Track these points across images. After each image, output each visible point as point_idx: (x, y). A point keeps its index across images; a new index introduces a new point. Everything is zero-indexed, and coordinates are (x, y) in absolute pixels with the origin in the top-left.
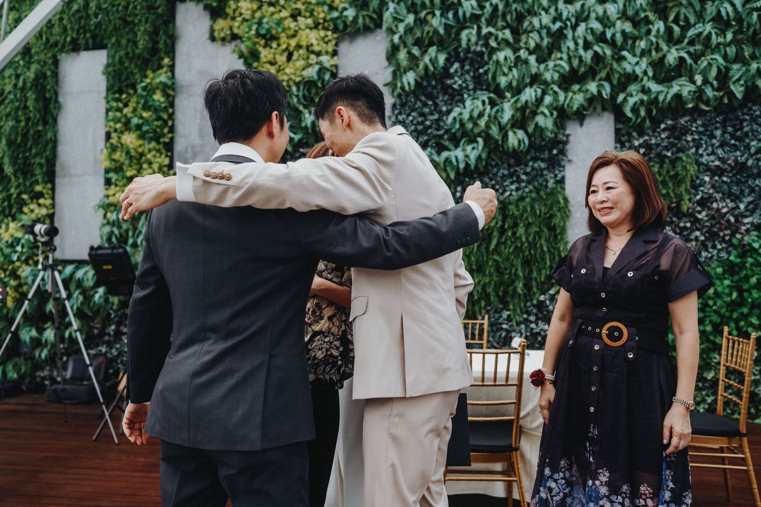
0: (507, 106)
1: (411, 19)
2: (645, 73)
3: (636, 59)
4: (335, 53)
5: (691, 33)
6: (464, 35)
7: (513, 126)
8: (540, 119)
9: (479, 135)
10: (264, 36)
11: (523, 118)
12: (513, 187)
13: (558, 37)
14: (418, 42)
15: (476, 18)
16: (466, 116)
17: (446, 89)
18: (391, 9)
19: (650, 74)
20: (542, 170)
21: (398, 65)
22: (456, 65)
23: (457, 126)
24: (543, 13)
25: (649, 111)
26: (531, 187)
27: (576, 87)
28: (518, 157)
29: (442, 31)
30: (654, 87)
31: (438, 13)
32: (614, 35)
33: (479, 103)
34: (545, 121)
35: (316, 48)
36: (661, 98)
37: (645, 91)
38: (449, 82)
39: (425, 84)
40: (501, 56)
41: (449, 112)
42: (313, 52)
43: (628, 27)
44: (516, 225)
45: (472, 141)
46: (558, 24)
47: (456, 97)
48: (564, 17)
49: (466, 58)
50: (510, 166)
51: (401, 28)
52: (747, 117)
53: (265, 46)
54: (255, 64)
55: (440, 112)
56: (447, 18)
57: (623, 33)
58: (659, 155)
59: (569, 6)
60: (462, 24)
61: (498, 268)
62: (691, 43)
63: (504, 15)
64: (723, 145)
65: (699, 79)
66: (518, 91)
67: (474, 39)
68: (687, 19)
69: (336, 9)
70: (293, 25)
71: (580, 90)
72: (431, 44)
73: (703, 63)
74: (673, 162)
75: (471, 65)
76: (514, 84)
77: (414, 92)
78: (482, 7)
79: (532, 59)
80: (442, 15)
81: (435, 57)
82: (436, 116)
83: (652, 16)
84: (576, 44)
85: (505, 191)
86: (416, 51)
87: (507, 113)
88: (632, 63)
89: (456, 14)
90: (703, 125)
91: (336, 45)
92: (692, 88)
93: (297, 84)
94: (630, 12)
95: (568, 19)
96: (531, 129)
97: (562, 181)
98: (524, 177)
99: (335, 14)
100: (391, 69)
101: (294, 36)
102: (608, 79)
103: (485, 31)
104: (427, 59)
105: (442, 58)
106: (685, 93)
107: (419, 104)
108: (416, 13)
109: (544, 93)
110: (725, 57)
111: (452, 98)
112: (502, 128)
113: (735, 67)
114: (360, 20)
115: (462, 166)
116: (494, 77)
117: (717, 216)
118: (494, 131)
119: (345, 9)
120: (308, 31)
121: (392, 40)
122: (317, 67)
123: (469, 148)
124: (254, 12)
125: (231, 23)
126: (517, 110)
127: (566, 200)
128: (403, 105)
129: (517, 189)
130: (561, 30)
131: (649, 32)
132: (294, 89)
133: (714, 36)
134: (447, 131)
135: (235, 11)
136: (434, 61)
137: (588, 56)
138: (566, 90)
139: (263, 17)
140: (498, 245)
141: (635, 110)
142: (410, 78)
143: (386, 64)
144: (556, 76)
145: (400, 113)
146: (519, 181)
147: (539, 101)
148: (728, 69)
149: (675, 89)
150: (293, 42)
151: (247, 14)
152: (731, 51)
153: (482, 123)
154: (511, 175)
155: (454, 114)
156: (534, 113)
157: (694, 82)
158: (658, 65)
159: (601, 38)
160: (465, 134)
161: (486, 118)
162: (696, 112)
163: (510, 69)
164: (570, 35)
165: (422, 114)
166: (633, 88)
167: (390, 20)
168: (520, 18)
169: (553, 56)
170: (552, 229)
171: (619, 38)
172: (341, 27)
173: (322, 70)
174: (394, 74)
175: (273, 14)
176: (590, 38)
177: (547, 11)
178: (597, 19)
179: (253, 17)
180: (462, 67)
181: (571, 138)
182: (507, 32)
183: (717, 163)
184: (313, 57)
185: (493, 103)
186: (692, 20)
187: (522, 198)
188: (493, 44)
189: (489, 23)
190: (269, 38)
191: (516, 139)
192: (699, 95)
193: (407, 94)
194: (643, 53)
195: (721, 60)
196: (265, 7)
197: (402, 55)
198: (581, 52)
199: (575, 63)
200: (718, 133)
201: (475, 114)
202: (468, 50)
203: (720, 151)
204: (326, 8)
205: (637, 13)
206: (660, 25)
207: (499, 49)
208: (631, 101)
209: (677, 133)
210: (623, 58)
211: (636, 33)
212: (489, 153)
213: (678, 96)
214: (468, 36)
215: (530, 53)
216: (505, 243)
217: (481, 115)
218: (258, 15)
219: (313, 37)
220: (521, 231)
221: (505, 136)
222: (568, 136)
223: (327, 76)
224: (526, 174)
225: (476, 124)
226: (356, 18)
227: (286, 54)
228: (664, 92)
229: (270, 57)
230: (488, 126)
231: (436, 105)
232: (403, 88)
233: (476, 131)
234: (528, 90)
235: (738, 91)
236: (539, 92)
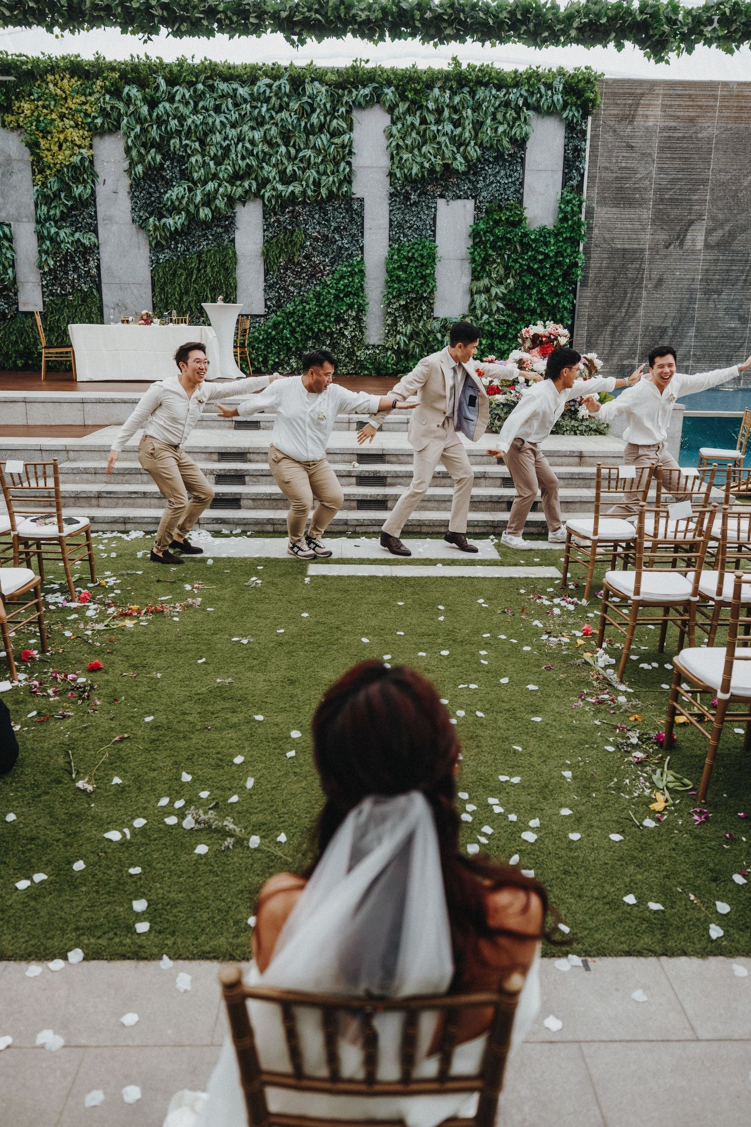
0: (198, 192)
1: (138, 129)
2: (275, 178)
3: (271, 169)
4: (91, 147)
5: (301, 155)
6: (172, 141)
7: (203, 205)
8: (217, 202)
9: (183, 210)
10: (42, 131)
11: (209, 200)
12: (205, 243)
13: (227, 149)
14: (144, 145)
15: (178, 133)
16: (174, 197)
17: (163, 178)
18: (125, 121)
19: (277, 179)
20: (221, 233)
21: (132, 159)
22: (168, 163)
23: (169, 203)
24: (218, 134)
25: (277, 201)
26: (215, 244)
27: (238, 183)
28: (205, 225)
29: (158, 140)
30: (280, 187)
31: (155, 127)
32: (257, 153)
33: (182, 189)
34: (220, 203)
35: (78, 143)
36: (283, 194)
37: (274, 189)
38: (164, 174)
39: (150, 173)
40: (193, 160)
41: (166, 192)
42: (76, 145)
43: (266, 148)
44: (206, 266)
45: (179, 213)
46: (227, 142)
47: (169, 185)
48: (230, 137)
49: (174, 158)
50: (203, 229)
51: (132, 134)
52: (331, 208)
53: (43, 137)
54: (38, 151)
55: (160, 192)
56: (161, 130)
57: (263, 151)
58: (285, 228)
59: (233, 130)
60: (170, 135)
61: (196, 293)
62: (301, 161)
63: (195, 133)
64: (319, 223)
65: (304, 183)
66: (205, 183)
67: (178, 147)
68: (299, 146)
69: (89, 116)
70: (61, 124)
71: (240, 185)
72: (152, 146)
73: (308, 173)
74: (292, 232)
75: (178, 162)
76: (203, 178)
77: (143, 178)
78: (182, 126)
79: (212, 163)
80: (157, 127)
81: (154, 156)
82: (158, 195)
83: (279, 140)
84: (237, 156)
85: (200, 246)
86: (142, 151)
87: (198, 198)
88: (269, 171)
89: (166, 128)
90: (310, 211)
91: (91, 140)
92: (301, 189)
93: (67, 167)
94: (268, 138)
95: (232, 139)
96: (213, 208)
97: (233, 241)
98: (210, 237)
99: (89, 120)
100: (128, 162)
101: (62, 132)
102: (256, 179)
103: (184, 143)
104: (149, 157)
105: (159, 158)
106: (296, 192)
107: (146, 186)
108: (142, 124)
109: (220, 185)
110: (318, 172)
111: (167, 183)
112: (196, 207)
113: (324, 178)
114: (106, 126)
115: (173, 229)
116: (191, 173)
117: (314, 266)
118: (192, 208)
119: (95, 118)
120: (71, 130)
121: (127, 142)
122: (80, 157)
123: (177, 218)
124: (33, 112)
125: (16, 117)
126: (205, 195)
127: (235, 253)
128: (137, 185)
129: (207, 244)
130: (229, 145)
131: (277, 152)
132: (65, 170)
133: (312, 158)
134: (165, 205)
135: (19, 108)
136: (154, 159)
137: (242, 164)
138: (232, 184)
139: (39, 116)
140: (196, 279)
141: (270, 200)
142: (140, 169)
143: (125, 156)
144: (226, 176)
145: (135, 191)
146: (208, 239)
147: (216, 191)
148: (320, 180)
149: (291, 188)
150: (62, 136)
151: (28, 113)
152: (322, 168)
153: (184, 202)
154: (204, 236)
155: (167, 195)
156: (215, 198)
157: (302, 186)
158: (282, 173)
159: (251, 153)
160: (175, 208)
161: (186, 199)
162: (304, 203)
163: (199, 168)
164: (233, 151)
165: (149, 193)
166: (269, 187)
167: (125, 128)
168: (206, 134)
169: (225, 162)
170: (227, 269)
171: (261, 155)
172: (93, 128)
173: (83, 160)
174: (130, 164)
175: (47, 115)
176: (244, 153)
177: (220, 133)
178: (249, 141)
179: (32, 115)
180: (172, 163)
181: (237, 215)
182: (197, 144)
183: (316, 234)
184: (76, 148)
185: (190, 190)
186: (302, 146)
187: (209, 251)
188: (189, 152)
189: (188, 137)
190: (46, 133)
191: (205, 213)
192: (304, 193)
193: (139, 179)
194: (274, 165)
195: (315, 174)
196: (40, 108)
197: (134, 153)
198: (240, 162)
199: (237, 168)
200: (317, 216)
201: (180, 196)
202: (175, 153)
203: (318, 227)
204: (82, 114)
205: (271, 139)
206: (283, 149)
207: (193, 155)
208: (267, 195)
209: (295, 216)
210: (262, 168)
211: (271, 152)
212: (189, 221)
213: (293, 192)
214: (175, 142)
215: (211, 159)
216: (200, 277)
217: (183, 197)
218: (36, 114)
219: (75, 135)
220: (209, 270)
221: (198, 211)
222: (235, 213)
223: (87, 164)
224: (212, 235)
225: (181, 203)
226: (103, 124)
227: (58, 144)
228: (286, 190)
229: (47, 146)
230: (187, 204)
231: (157, 187)
232: (135, 174)
233: (181, 207)
234: (210, 183)
235: (324, 192)
236: (216, 185)
